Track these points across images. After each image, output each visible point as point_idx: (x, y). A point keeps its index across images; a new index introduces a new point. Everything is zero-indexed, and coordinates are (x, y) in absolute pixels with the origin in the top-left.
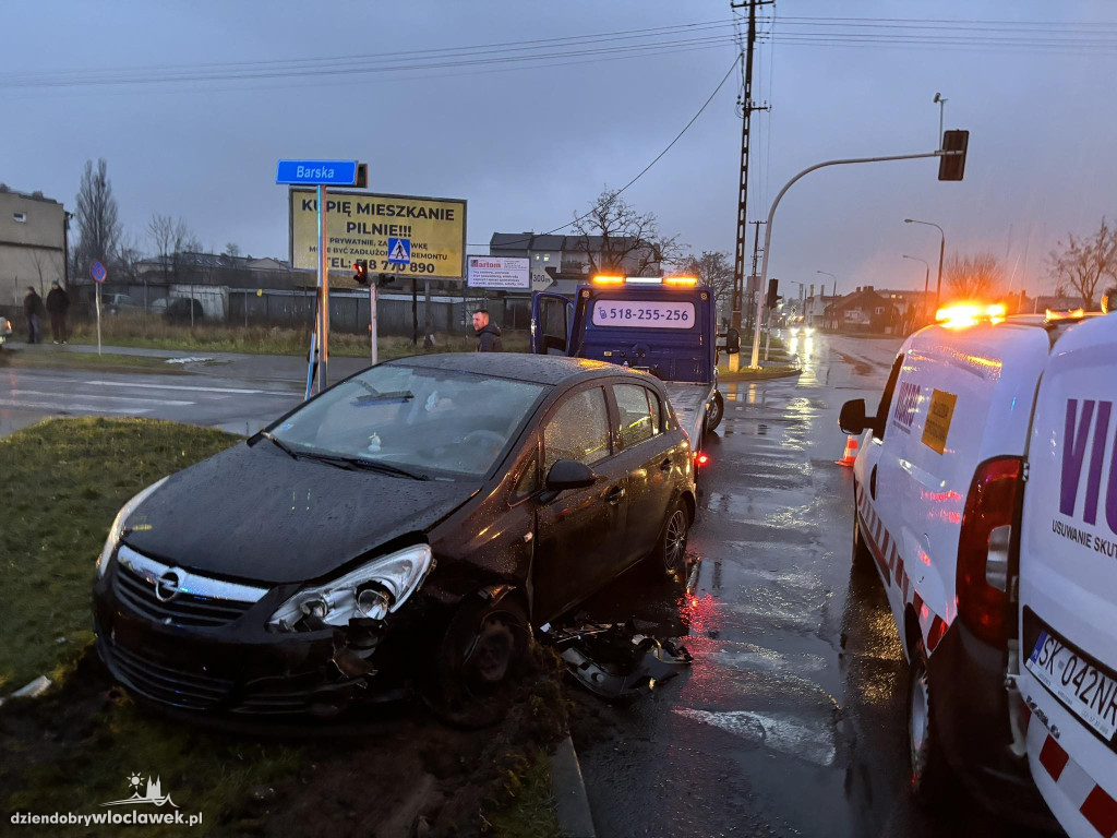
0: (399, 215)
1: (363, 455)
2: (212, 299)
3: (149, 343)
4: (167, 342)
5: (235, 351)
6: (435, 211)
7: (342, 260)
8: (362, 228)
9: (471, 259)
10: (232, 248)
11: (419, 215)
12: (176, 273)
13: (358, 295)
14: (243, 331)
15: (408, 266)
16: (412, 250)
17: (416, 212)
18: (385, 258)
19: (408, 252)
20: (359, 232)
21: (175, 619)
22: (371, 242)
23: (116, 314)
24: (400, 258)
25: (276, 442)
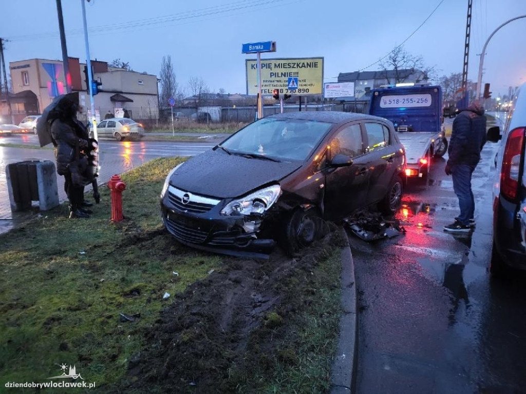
0: (293, 67)
1: (256, 153)
2: (214, 112)
3: (191, 131)
4: (198, 130)
5: (225, 133)
6: (309, 64)
7: (268, 90)
8: (276, 75)
9: (327, 84)
10: (222, 90)
11: (302, 67)
12: (200, 102)
13: (276, 107)
14: (228, 124)
15: (297, 90)
16: (299, 83)
17: (301, 65)
18: (287, 88)
19: (297, 84)
20: (275, 77)
21: (188, 210)
22: (280, 81)
23: (178, 120)
24: (293, 86)
25: (222, 148)
